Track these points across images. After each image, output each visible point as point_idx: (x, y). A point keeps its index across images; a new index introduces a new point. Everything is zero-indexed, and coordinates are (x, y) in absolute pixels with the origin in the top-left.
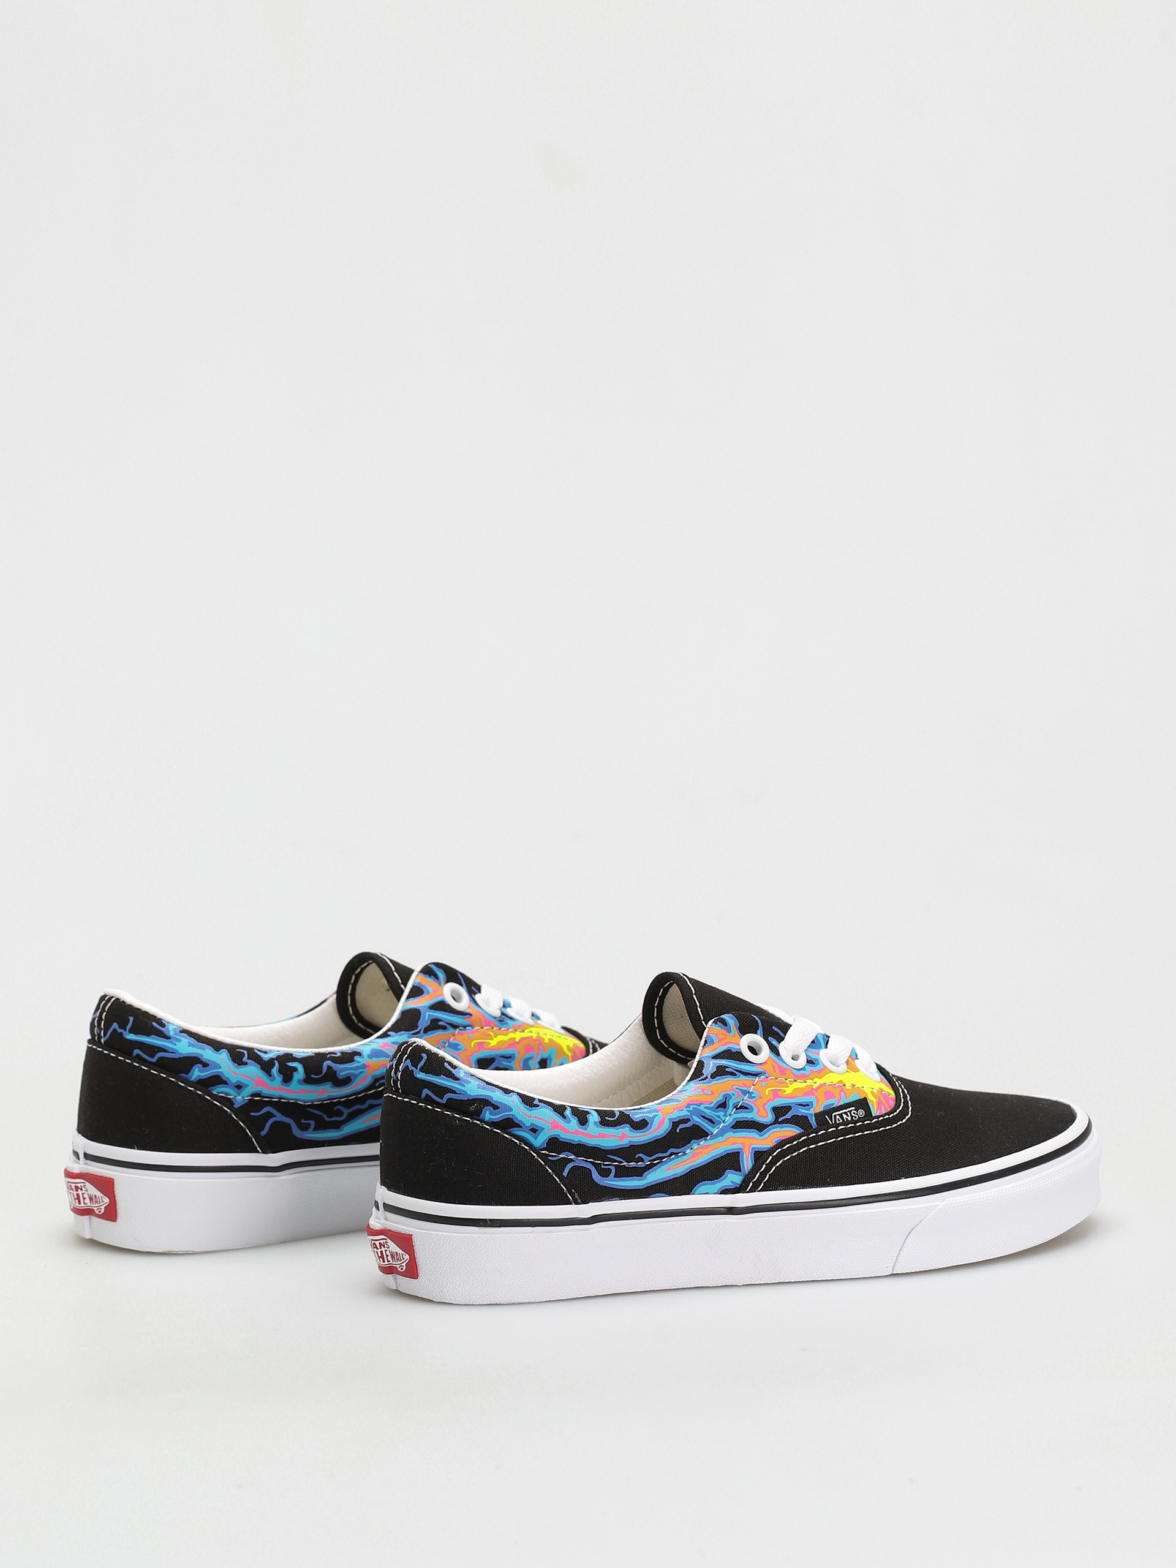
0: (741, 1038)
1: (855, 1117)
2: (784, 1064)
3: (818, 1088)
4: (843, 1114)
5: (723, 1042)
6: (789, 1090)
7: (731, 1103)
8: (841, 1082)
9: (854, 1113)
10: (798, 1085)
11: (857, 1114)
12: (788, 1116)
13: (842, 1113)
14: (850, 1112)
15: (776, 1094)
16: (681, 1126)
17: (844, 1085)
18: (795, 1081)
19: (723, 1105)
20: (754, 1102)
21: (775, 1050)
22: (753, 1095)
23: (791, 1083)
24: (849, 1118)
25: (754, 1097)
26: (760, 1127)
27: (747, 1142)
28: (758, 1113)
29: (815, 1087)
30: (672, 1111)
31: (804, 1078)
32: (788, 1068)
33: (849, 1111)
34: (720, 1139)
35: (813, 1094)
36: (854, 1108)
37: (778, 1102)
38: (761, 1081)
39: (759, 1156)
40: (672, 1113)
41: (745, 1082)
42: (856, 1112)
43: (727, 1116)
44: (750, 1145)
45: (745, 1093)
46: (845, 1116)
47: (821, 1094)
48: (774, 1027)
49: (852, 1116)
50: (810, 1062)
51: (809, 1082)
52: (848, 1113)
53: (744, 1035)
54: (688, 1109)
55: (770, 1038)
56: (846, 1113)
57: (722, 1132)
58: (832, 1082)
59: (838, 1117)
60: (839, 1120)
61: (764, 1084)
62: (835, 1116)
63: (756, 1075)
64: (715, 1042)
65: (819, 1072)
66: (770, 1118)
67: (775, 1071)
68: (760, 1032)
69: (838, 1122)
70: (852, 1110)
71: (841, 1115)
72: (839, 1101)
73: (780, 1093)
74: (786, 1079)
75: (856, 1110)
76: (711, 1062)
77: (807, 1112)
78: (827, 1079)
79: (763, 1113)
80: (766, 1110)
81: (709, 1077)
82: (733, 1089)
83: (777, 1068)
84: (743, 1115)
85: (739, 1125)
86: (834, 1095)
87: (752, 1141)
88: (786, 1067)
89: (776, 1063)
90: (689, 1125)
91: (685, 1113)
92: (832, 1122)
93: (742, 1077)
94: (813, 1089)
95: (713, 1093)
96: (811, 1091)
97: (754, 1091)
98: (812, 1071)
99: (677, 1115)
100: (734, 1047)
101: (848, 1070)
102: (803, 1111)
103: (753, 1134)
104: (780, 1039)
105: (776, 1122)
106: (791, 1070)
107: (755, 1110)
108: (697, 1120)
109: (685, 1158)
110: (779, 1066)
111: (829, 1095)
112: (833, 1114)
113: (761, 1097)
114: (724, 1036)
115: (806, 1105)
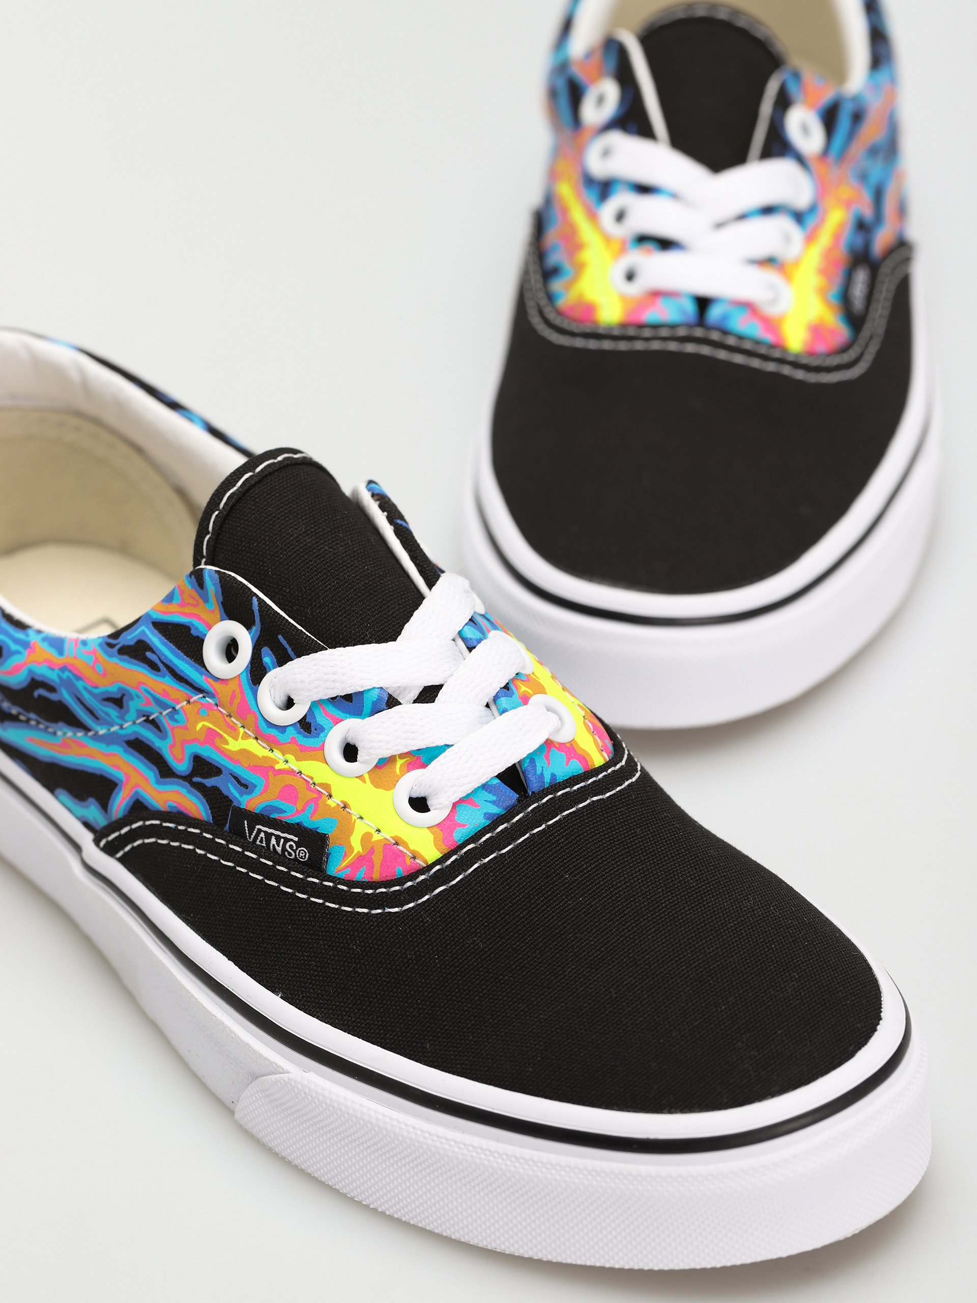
0: (222, 620)
1: (290, 854)
2: (253, 702)
3: (281, 772)
4: (273, 838)
5: (187, 610)
6: (233, 745)
7: (134, 705)
8: (327, 787)
9: (291, 846)
10: (258, 749)
11: (295, 853)
12: (209, 782)
13: (272, 834)
14: (287, 840)
15: (211, 736)
16: (41, 692)
17: (330, 796)
18: (256, 738)
19: (118, 701)
20: (172, 729)
21: (257, 672)
22: (176, 717)
23: (246, 736)
24: (279, 849)
25: (176, 721)
26: (165, 771)
27: (135, 779)
28: (172, 747)
29: (277, 767)
30: (41, 660)
31: (272, 743)
32: (254, 713)
33: (284, 838)
34: (102, 747)
35: (266, 776)
36: (296, 839)
37: (207, 752)
38: (202, 704)
39: (139, 809)
40: (39, 663)
41: (168, 689)
42: (295, 848)
43: (126, 722)
44: (137, 785)
45: (164, 706)
46: (273, 841)
47: (276, 785)
48: (280, 637)
49: (284, 849)
50: (306, 725)
51: (277, 754)
52: (282, 840)
53: (230, 619)
54: (61, 674)
55: (266, 650)
56: (278, 838)
57: (109, 739)
58: (312, 779)
59: (262, 835)
60: (261, 841)
61: (203, 712)
62: (260, 831)
63: (199, 690)
64: (174, 601)
65: (303, 749)
66: (183, 766)
67: (231, 704)
68: (256, 631)
69: (258, 843)
70: (292, 840)
71: (268, 836)
72: (298, 812)
73: (217, 741)
74: (243, 727)
75: (298, 844)
76: (143, 628)
77: (237, 795)
78: (312, 769)
79: (177, 751)
80: (183, 751)
81: (118, 647)
82: (138, 688)
83: (237, 701)
84: (148, 735)
85: (138, 746)
86: (296, 798)
87: (142, 782)
88: (256, 710)
89: (242, 692)
90: (53, 697)
91: (52, 676)
92: (250, 837)
93: (168, 680)
94: (272, 768)
95: (104, 674)
96: (265, 769)
97: (181, 712)
98: (293, 740)
99: (44, 672)
100: (198, 625)
101: (366, 776)
102: (232, 791)
103: (149, 773)
104: (282, 660)
105: (187, 778)
106: (257, 719)
107: (169, 740)
108: (66, 696)
109: (51, 739)
110: (244, 699)
111: (289, 793)
112: (258, 827)
113: (185, 728)
114: (195, 603)
115: (244, 786)
